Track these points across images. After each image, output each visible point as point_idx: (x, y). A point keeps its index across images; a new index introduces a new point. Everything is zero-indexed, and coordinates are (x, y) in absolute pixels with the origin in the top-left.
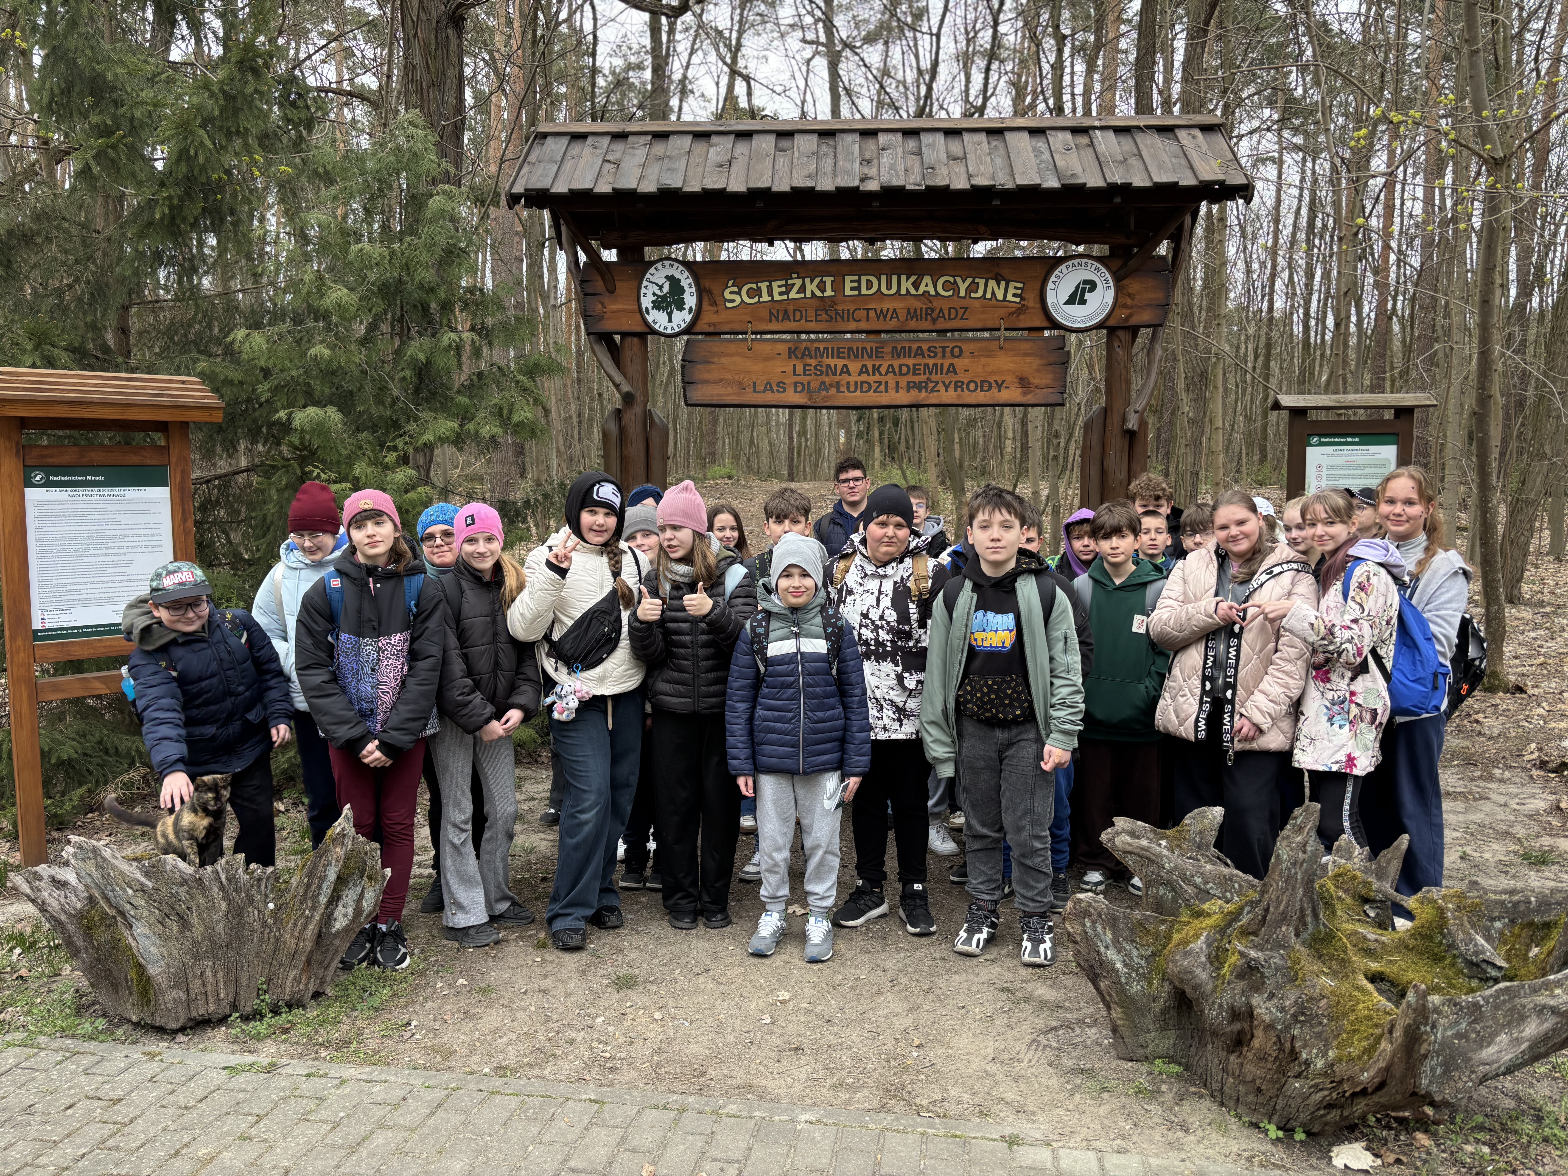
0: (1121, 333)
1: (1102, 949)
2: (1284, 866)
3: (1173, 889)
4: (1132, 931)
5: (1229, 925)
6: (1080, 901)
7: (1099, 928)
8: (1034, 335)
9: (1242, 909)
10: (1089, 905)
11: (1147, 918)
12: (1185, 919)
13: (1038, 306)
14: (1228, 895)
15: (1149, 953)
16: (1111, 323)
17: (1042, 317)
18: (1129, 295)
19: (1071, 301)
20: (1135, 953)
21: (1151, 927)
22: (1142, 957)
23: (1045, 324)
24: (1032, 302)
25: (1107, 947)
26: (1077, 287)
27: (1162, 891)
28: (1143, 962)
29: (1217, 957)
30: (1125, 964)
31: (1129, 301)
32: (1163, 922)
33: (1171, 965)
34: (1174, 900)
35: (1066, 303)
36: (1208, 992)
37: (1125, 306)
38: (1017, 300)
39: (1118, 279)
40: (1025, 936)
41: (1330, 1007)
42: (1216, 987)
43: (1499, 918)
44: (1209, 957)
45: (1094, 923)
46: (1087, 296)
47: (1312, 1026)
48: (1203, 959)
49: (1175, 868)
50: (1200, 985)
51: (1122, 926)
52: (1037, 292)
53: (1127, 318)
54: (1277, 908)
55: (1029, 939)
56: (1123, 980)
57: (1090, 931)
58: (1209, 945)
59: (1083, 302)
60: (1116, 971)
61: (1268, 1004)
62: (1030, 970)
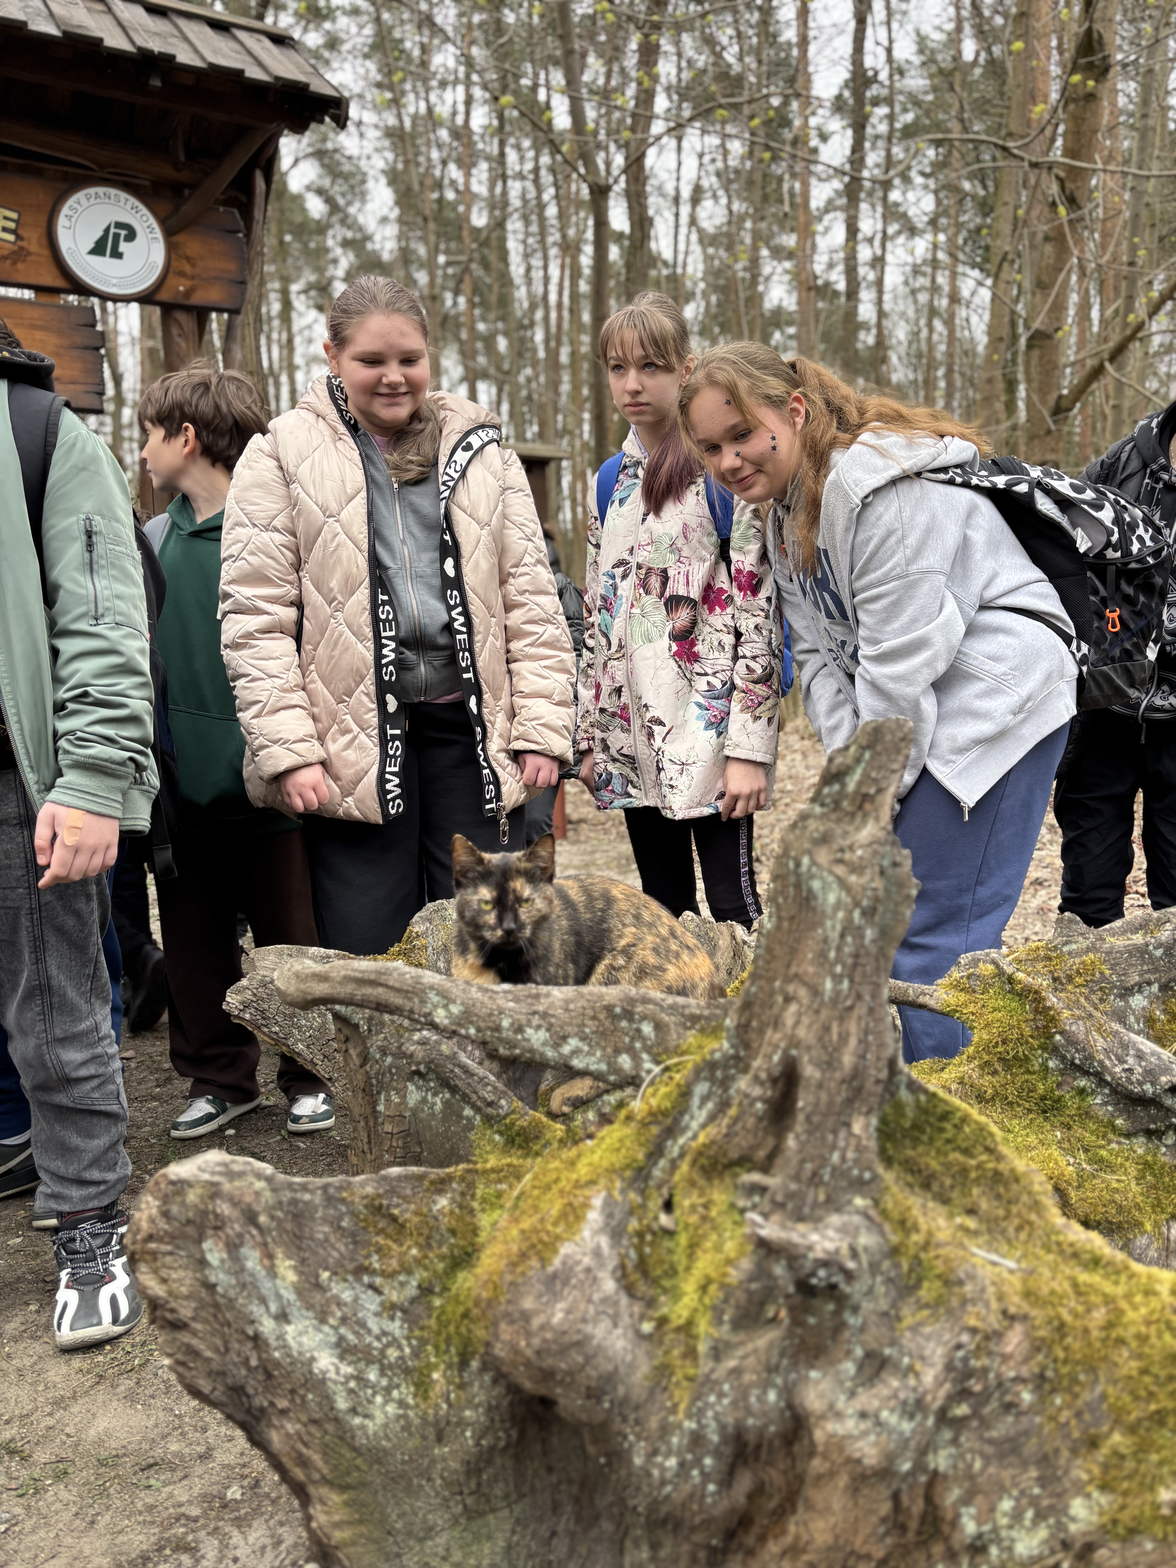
0: (181, 317)
1: (268, 1326)
2: (832, 928)
3: (446, 1084)
4: (355, 1238)
5: (656, 1152)
6: (181, 1186)
7: (252, 1259)
8: (46, 299)
9: (685, 1093)
10: (214, 1192)
11: (393, 1188)
12: (492, 1162)
13: (46, 252)
14: (625, 1061)
15: (411, 1290)
16: (164, 296)
17: (54, 271)
18: (188, 259)
19: (98, 249)
20: (371, 1303)
21: (405, 1212)
22: (390, 1309)
23: (60, 283)
24: (34, 242)
25: (283, 1317)
26: (107, 230)
27: (414, 1095)
28: (396, 1327)
29: (642, 1265)
30: (344, 1350)
31: (187, 268)
32: (440, 1186)
33: (506, 1331)
34: (451, 1112)
35: (93, 252)
36: (639, 1393)
37: (182, 274)
38: (11, 237)
39: (169, 233)
40: (64, 1276)
41: (1037, 1346)
42: (663, 1371)
43: (1139, 988)
44: (622, 1275)
45: (233, 1247)
46: (123, 247)
47: (985, 1424)
48: (609, 1285)
49: (467, 1017)
50: (610, 1379)
51: (322, 1230)
52: (42, 230)
53: (188, 293)
54: (829, 1064)
55: (75, 1282)
56: (342, 1403)
57: (220, 1277)
58: (616, 1234)
59: (117, 254)
60: (319, 1384)
61: (867, 1399)
62: (77, 1361)
